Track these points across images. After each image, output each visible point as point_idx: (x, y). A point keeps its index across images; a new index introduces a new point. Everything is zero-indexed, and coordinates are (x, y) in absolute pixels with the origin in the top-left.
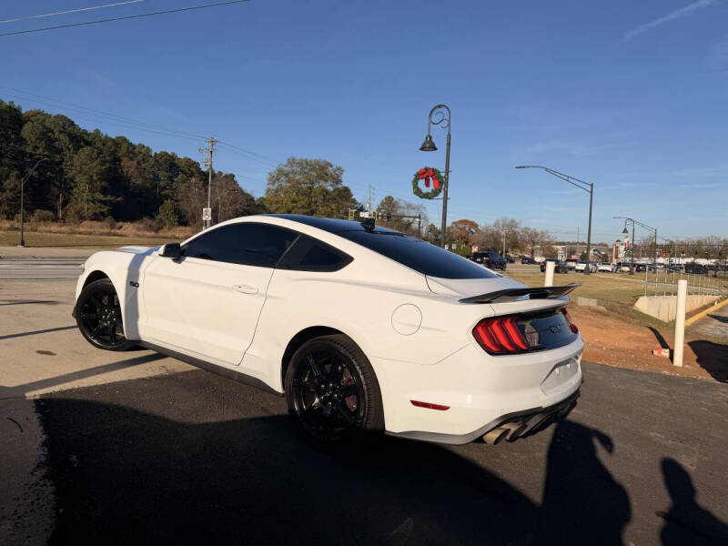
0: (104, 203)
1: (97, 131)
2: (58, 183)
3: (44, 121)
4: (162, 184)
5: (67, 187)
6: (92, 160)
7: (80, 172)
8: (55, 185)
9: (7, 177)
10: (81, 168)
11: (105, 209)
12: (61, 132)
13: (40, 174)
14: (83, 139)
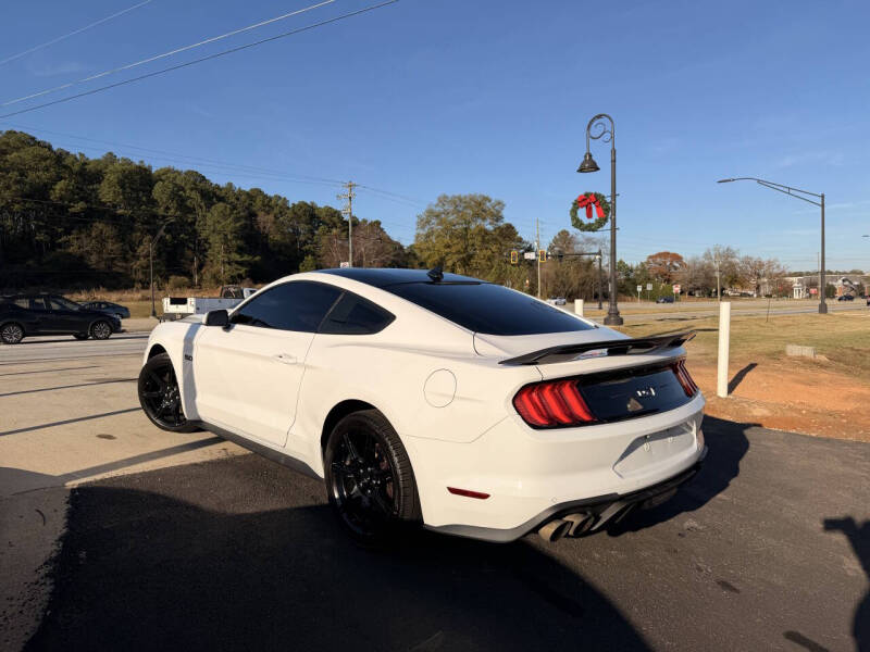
0: (241, 264)
1: (230, 185)
2: (191, 245)
3: (174, 179)
4: (302, 238)
5: (202, 249)
6: (225, 217)
7: (214, 231)
8: (189, 248)
9: (141, 242)
10: (214, 226)
11: (243, 270)
12: (192, 189)
13: (174, 238)
14: (214, 194)
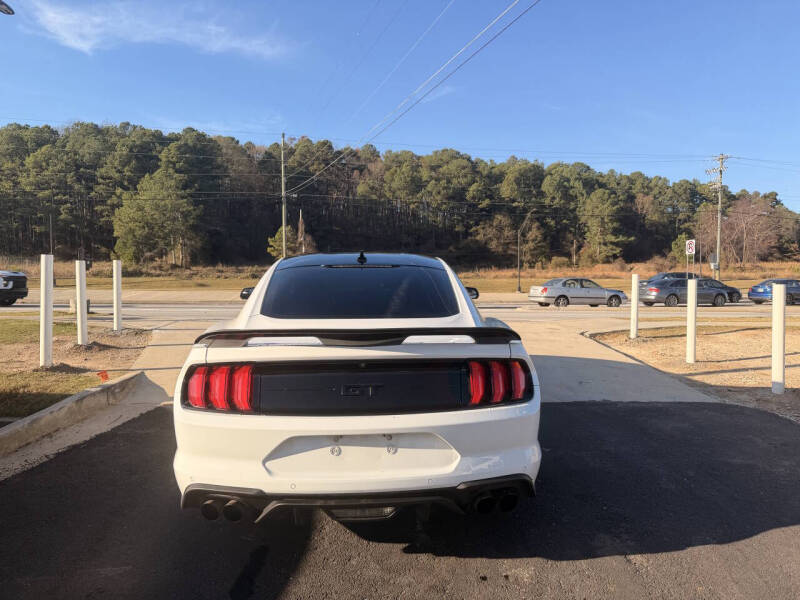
0: (616, 244)
1: (612, 171)
2: (572, 229)
3: (562, 172)
4: (681, 216)
5: (581, 233)
6: (603, 201)
7: (592, 216)
8: (571, 232)
10: (594, 211)
11: (618, 251)
12: (576, 179)
13: (557, 223)
14: (597, 181)
